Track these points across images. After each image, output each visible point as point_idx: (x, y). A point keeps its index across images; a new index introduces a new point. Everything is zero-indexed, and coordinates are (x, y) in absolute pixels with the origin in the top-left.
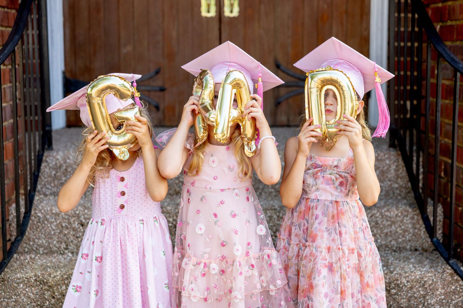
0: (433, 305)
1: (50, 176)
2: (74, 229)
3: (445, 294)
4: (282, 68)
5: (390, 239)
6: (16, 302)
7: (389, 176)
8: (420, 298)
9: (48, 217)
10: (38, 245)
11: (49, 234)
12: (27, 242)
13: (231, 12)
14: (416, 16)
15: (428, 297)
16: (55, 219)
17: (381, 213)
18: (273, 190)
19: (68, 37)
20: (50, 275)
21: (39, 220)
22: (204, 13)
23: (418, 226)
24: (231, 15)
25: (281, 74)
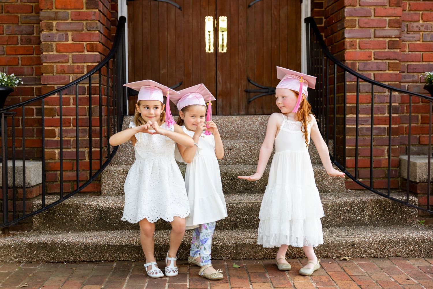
0: (327, 185)
3: (333, 179)
4: (251, 81)
6: (113, 182)
8: (320, 181)
9: (127, 145)
10: (122, 160)
11: (128, 154)
12: (116, 158)
13: (223, 50)
14: (318, 42)
15: (324, 181)
16: (131, 146)
18: (245, 137)
21: (123, 146)
22: (207, 51)
24: (223, 52)
25: (251, 85)
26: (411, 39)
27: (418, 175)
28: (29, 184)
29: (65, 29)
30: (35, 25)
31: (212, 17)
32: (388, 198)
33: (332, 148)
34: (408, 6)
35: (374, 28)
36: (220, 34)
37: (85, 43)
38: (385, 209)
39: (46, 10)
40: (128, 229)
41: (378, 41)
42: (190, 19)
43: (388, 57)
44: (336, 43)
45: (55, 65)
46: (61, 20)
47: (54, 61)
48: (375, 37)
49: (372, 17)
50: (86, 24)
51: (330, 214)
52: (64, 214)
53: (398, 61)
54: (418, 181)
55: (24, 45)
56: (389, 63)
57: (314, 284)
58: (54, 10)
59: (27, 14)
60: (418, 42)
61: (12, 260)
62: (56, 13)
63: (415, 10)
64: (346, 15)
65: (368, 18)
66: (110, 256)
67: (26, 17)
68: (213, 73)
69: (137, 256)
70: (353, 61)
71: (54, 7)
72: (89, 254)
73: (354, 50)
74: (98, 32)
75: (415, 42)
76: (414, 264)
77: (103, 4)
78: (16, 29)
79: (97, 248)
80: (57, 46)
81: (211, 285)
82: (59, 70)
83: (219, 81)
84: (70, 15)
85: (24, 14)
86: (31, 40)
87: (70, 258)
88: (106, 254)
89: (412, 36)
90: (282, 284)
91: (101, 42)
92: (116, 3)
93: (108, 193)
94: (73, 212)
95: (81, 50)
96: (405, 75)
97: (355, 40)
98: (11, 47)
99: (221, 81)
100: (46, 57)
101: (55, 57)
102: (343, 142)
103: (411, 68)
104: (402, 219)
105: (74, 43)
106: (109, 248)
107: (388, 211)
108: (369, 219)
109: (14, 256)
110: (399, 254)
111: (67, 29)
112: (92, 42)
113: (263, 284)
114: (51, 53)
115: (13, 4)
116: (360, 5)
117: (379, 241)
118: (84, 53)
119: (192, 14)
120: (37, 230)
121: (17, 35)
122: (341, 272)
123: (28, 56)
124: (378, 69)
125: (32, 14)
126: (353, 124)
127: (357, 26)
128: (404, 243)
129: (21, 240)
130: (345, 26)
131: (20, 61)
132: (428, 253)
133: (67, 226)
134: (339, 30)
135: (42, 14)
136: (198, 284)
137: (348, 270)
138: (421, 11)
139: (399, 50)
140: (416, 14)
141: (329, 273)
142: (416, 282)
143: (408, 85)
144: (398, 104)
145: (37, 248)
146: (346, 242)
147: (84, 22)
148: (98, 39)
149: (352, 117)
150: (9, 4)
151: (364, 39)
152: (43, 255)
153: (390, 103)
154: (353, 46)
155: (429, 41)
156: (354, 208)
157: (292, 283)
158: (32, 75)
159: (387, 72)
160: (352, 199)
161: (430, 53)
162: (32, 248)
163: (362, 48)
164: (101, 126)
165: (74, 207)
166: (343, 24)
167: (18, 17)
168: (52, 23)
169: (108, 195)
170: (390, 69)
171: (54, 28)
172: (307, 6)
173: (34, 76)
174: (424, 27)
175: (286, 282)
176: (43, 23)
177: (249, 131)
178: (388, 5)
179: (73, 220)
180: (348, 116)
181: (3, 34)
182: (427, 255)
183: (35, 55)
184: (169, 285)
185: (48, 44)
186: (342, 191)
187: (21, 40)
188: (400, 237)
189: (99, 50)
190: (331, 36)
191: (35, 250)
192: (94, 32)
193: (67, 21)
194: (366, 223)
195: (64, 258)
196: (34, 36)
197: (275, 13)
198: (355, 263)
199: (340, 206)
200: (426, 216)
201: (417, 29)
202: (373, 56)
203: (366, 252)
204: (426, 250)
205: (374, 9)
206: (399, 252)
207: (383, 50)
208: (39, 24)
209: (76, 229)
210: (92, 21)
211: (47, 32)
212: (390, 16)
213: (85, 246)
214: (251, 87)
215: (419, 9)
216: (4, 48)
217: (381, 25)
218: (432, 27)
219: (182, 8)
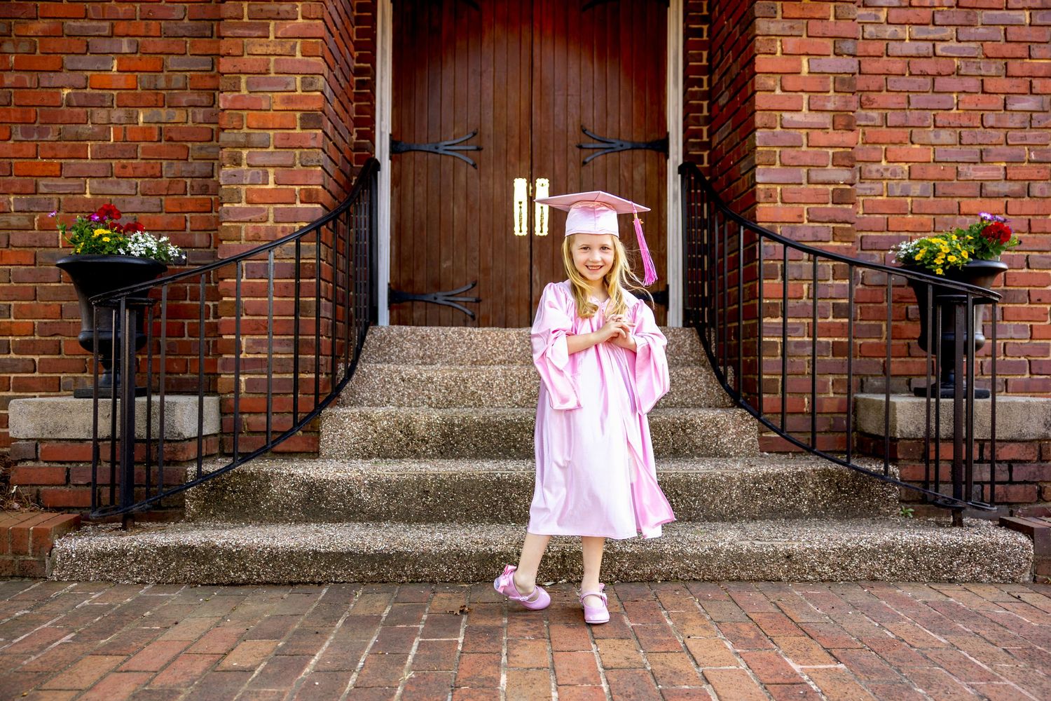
2: (395, 384)
3: (736, 433)
5: (685, 396)
6: (341, 435)
7: (685, 350)
8: (713, 437)
10: (362, 398)
11: (373, 388)
13: (541, 232)
15: (720, 437)
19: (394, 253)
20: (373, 412)
21: (364, 374)
22: (517, 233)
23: (711, 385)
24: (541, 235)
26: (868, 192)
27: (898, 426)
28: (180, 434)
29: (262, 164)
30: (216, 162)
31: (525, 180)
32: (848, 466)
33: (731, 380)
34: (860, 136)
35: (808, 166)
36: (538, 206)
37: (297, 188)
38: (838, 487)
39: (230, 131)
40: (360, 521)
41: (815, 189)
42: (491, 182)
43: (833, 218)
44: (735, 198)
45: (244, 226)
46: (257, 148)
47: (242, 219)
48: (809, 182)
49: (804, 148)
50: (301, 154)
51: (737, 496)
52: (242, 491)
53: (850, 226)
54: (898, 436)
55: (195, 197)
56: (833, 228)
57: (728, 644)
58: (245, 130)
59: (202, 144)
60: (880, 198)
61: (128, 579)
62: (248, 135)
63: (874, 143)
64: (757, 143)
65: (797, 149)
66: (318, 573)
67: (201, 148)
68: (526, 268)
69: (370, 574)
70: (770, 224)
71: (245, 126)
72: (277, 570)
73: (772, 205)
74: (320, 168)
75: (874, 198)
77: (335, 128)
78: (183, 169)
79: (292, 557)
80: (249, 193)
82: (251, 234)
83: (536, 281)
84: (272, 140)
85: (198, 143)
86: (207, 186)
87: (240, 576)
88: (310, 569)
89: (869, 186)
90: (661, 643)
91: (326, 187)
92: (372, 154)
93: (331, 455)
94: (260, 487)
95: (291, 201)
96: (859, 254)
97: (774, 186)
98: (174, 200)
99: (538, 281)
100: (228, 211)
101: (244, 211)
102: (755, 368)
103: (869, 241)
104: (870, 506)
105: (279, 187)
106: (316, 558)
107: (844, 492)
108: (809, 506)
109: (132, 572)
110: (877, 575)
111: (266, 164)
112: (310, 187)
114: (236, 205)
115: (180, 125)
116: (782, 127)
117: (840, 549)
118: (295, 206)
119: (493, 175)
120: (193, 520)
121: (184, 179)
122: (776, 614)
123: (202, 214)
124: (815, 239)
125: (212, 143)
126: (771, 335)
127: (778, 162)
128: (886, 553)
129: (148, 540)
130: (757, 162)
131: (188, 224)
132: (933, 572)
133: (247, 514)
134: (744, 174)
135: (223, 136)
136: (483, 642)
137: (787, 608)
138: (883, 144)
139: (850, 207)
140: (875, 149)
141: (752, 616)
142: (944, 641)
143: (864, 272)
145: (178, 556)
146: (776, 551)
147: (297, 152)
148: (320, 181)
149: (769, 323)
150: (173, 125)
151: (790, 186)
152: (188, 569)
154: (771, 197)
155: (899, 197)
156: (782, 486)
157: (681, 642)
158: (209, 247)
159: (831, 243)
160: (776, 469)
161: (900, 216)
162: (168, 555)
163: (786, 201)
164: (318, 334)
165: (262, 478)
166: (753, 160)
167: (188, 148)
168: (241, 153)
169: (332, 458)
170: (836, 239)
171: (244, 162)
174: (889, 172)
175: (668, 638)
176: (225, 153)
178: (831, 127)
179: (258, 503)
180: (765, 320)
181: (161, 177)
182: (931, 578)
183: (214, 213)
184: (420, 643)
185: (233, 189)
186: (754, 455)
187: (192, 187)
188: (878, 542)
189: (321, 201)
191: (172, 561)
192: (313, 168)
193: (268, 150)
194: (804, 514)
195: (229, 576)
196: (214, 181)
197: (626, 174)
198: (796, 593)
199: (756, 481)
200: (914, 502)
201: (878, 176)
202: (805, 215)
203: (814, 570)
204: (929, 568)
205: (807, 134)
206: (878, 570)
207: (824, 206)
209: (264, 519)
210: (311, 150)
211: (232, 169)
212: (835, 147)
213: (269, 554)
215: (881, 140)
216: (161, 201)
217: (819, 162)
218: (903, 172)
219: (478, 166)
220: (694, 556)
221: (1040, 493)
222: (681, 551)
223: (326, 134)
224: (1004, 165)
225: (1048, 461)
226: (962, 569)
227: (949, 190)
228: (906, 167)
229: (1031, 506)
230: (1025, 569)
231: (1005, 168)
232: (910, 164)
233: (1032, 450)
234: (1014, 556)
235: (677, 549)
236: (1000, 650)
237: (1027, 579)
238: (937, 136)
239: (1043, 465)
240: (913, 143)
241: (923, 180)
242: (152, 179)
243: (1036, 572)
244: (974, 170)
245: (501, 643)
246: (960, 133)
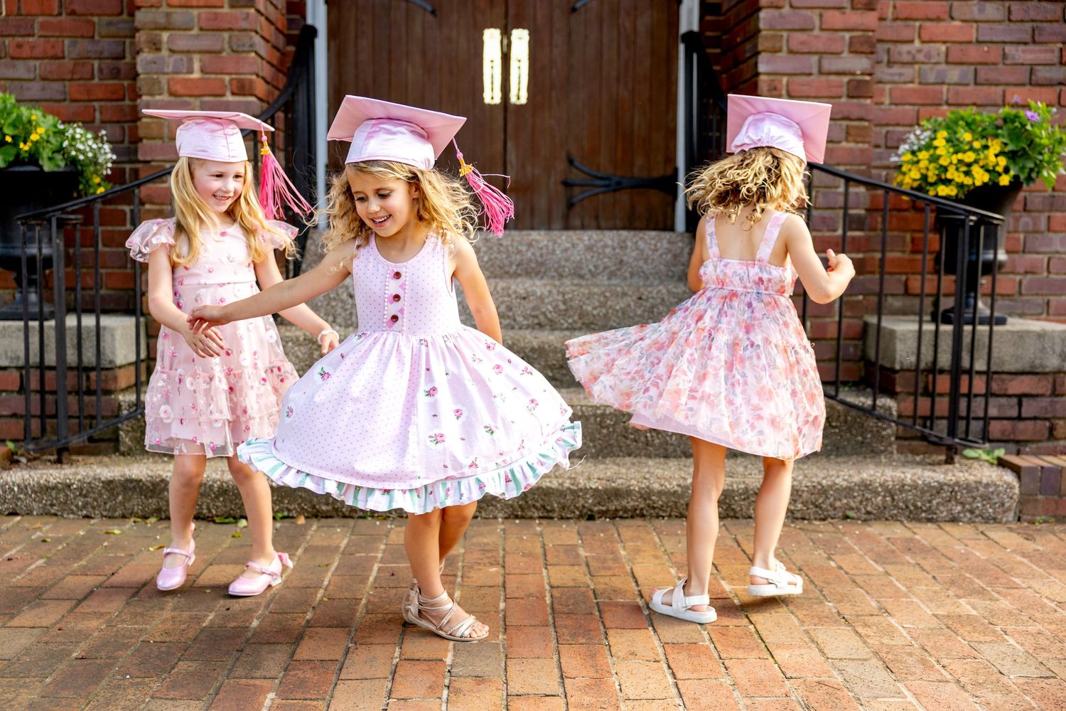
1: (316, 254)
2: (342, 301)
4: (577, 163)
13: (519, 99)
17: (668, 290)
18: (555, 274)
22: (487, 100)
24: (518, 103)
25: (574, 171)
26: (896, 78)
27: (897, 355)
28: (111, 362)
29: (185, 48)
30: (128, 41)
31: (498, 31)
32: (836, 400)
34: (891, 9)
35: (820, 53)
36: (514, 65)
37: (227, 78)
39: (147, 9)
41: (826, 81)
42: (454, 34)
43: (846, 114)
44: (742, 83)
46: (179, 30)
48: (821, 72)
49: (816, 32)
50: (230, 37)
53: (866, 124)
54: (897, 367)
55: (105, 82)
56: (847, 126)
57: (673, 571)
58: (164, 9)
59: (110, 18)
60: (910, 86)
61: (73, 513)
62: (168, 15)
63: (907, 19)
64: (761, 26)
65: (808, 32)
67: (110, 24)
68: (499, 147)
69: (324, 508)
71: (164, 4)
72: (228, 504)
74: (253, 55)
75: (903, 86)
76: (881, 534)
78: (89, 48)
80: (171, 83)
81: (465, 569)
84: (196, 20)
85: (106, 18)
86: (119, 70)
89: (898, 71)
90: (609, 568)
91: (261, 74)
95: (221, 93)
96: (881, 153)
97: (779, 77)
98: (79, 85)
99: (514, 162)
103: (895, 137)
104: (863, 443)
105: (206, 76)
109: (77, 506)
110: (850, 513)
111: (192, 49)
112: (242, 77)
113: (571, 568)
114: (158, 97)
116: (791, 6)
117: (814, 486)
118: (225, 99)
119: (458, 24)
120: (127, 455)
121: (91, 61)
122: (732, 547)
123: (113, 103)
125: (121, 17)
127: (785, 48)
128: (863, 491)
129: (91, 474)
130: (760, 48)
131: (97, 115)
132: (911, 512)
134: (749, 58)
135: (140, 16)
138: (917, 20)
139: (868, 101)
140: (907, 26)
142: (880, 569)
143: (888, 173)
144: (862, 212)
145: (124, 489)
147: (226, 35)
148: (254, 69)
151: (799, 78)
152: (136, 503)
153: (846, 208)
154: (774, 90)
155: (933, 84)
157: (628, 568)
158: (122, 142)
159: (844, 144)
161: (934, 107)
162: (113, 489)
166: (756, 46)
167: (94, 24)
168: (160, 36)
170: (849, 139)
171: (165, 47)
172: (690, 12)
173: (126, 144)
174: (923, 54)
175: (617, 565)
176: (141, 37)
177: (563, 263)
178: (849, 6)
181: (63, 58)
182: (908, 516)
183: (127, 102)
185: (153, 79)
187: (101, 70)
188: (856, 480)
189: (257, 93)
190: (733, 71)
191: (118, 494)
192: (244, 55)
193: (192, 33)
196: (126, 63)
197: (627, 25)
200: (912, 438)
201: (910, 59)
204: (907, 507)
205: (821, 15)
207: (836, 100)
208: (133, 37)
210: (242, 33)
211: (151, 54)
212: (853, 30)
213: (219, 488)
214: (575, 176)
215: (914, 16)
216: (65, 86)
217: (834, 49)
218: (938, 54)
219: (438, 13)
220: (660, 493)
221: (1052, 429)
222: (648, 487)
223: (258, 11)
224: (1060, 45)
225: (1063, 395)
226: (942, 508)
227: (993, 76)
228: (943, 48)
229: (1040, 445)
230: (1009, 509)
231: (1061, 49)
232: (948, 45)
233: (1045, 383)
234: (998, 495)
235: (643, 486)
236: (930, 576)
237: (1011, 519)
238: (981, 10)
239: (1056, 399)
240: (952, 18)
241: (962, 64)
242: (53, 61)
243: (1020, 512)
244: (1024, 52)
245: (457, 568)
246: (1009, 8)
